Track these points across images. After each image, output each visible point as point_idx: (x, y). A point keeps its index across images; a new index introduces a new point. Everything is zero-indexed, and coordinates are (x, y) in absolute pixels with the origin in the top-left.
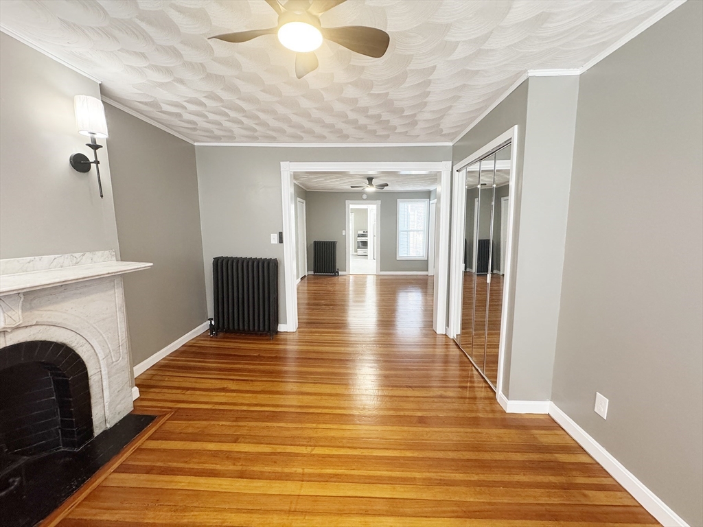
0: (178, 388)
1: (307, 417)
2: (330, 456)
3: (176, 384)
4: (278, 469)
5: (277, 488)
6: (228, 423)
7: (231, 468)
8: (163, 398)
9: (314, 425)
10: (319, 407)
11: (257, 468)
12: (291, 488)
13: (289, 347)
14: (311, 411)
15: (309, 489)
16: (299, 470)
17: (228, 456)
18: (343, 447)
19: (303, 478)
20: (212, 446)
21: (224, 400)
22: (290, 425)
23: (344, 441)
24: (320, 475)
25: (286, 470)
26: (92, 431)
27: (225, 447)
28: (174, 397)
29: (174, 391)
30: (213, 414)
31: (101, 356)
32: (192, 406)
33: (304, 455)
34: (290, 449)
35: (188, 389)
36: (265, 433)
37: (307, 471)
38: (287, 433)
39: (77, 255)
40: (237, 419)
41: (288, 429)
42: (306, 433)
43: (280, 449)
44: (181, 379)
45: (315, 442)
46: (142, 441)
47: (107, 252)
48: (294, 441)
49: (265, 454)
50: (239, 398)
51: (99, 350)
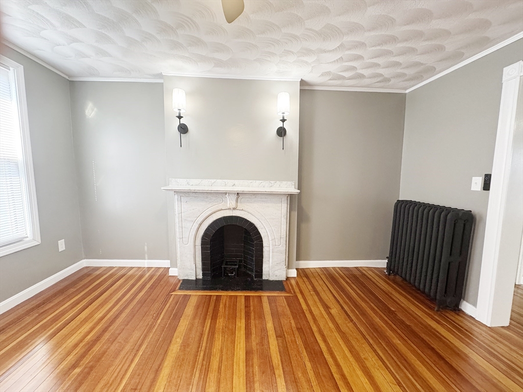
0: (313, 287)
3: (316, 284)
6: (293, 325)
7: (254, 344)
8: (301, 286)
11: (256, 361)
20: (269, 325)
21: (316, 313)
26: (261, 276)
27: (271, 332)
28: (304, 289)
29: (310, 287)
31: (270, 238)
32: (302, 301)
35: (316, 291)
36: (293, 354)
39: (272, 182)
40: (300, 329)
47: (289, 183)
49: (271, 362)
50: (324, 320)
51: (269, 235)
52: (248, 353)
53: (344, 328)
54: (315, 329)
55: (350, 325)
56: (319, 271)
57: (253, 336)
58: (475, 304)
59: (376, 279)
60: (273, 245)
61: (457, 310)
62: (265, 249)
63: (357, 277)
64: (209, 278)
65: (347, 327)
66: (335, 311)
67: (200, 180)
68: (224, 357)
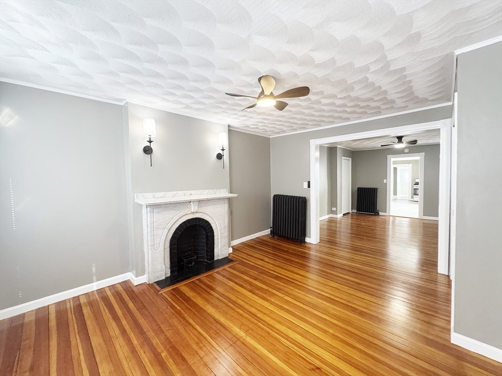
0: (246, 254)
1: (291, 284)
2: (291, 302)
3: (246, 252)
4: (265, 296)
5: (260, 301)
6: (256, 273)
7: (249, 287)
8: (240, 255)
9: (293, 288)
10: (301, 282)
11: (257, 292)
12: (266, 304)
13: (311, 252)
14: (296, 282)
15: (272, 308)
16: (273, 300)
17: (250, 284)
18: (300, 302)
19: (272, 303)
20: (246, 278)
21: (260, 264)
22: (282, 284)
23: (303, 300)
24: (281, 306)
25: (268, 298)
26: (214, 258)
27: (250, 280)
28: (243, 256)
29: (244, 254)
30: (253, 268)
31: (219, 229)
32: (248, 262)
33: (279, 297)
34: (274, 292)
35: (249, 255)
36: (268, 282)
37: (276, 302)
38: (278, 286)
39: (215, 190)
40: (261, 273)
41: (279, 284)
42: (286, 289)
43: (270, 290)
44: (248, 250)
45: (288, 294)
46: (226, 267)
47: (225, 190)
48: (278, 290)
49: (264, 289)
50: (266, 265)
51: (218, 227)
52: (251, 291)
53: (277, 265)
54: (267, 270)
55: (277, 262)
56: (240, 245)
57: (245, 285)
58: (310, 237)
59: (269, 240)
60: (221, 234)
61: (305, 242)
62: (216, 238)
63: (260, 241)
64: (176, 273)
65: (277, 263)
66: (266, 260)
67: (164, 193)
68: (243, 299)
